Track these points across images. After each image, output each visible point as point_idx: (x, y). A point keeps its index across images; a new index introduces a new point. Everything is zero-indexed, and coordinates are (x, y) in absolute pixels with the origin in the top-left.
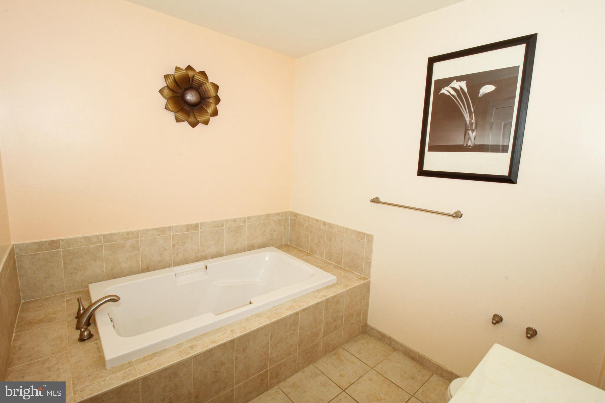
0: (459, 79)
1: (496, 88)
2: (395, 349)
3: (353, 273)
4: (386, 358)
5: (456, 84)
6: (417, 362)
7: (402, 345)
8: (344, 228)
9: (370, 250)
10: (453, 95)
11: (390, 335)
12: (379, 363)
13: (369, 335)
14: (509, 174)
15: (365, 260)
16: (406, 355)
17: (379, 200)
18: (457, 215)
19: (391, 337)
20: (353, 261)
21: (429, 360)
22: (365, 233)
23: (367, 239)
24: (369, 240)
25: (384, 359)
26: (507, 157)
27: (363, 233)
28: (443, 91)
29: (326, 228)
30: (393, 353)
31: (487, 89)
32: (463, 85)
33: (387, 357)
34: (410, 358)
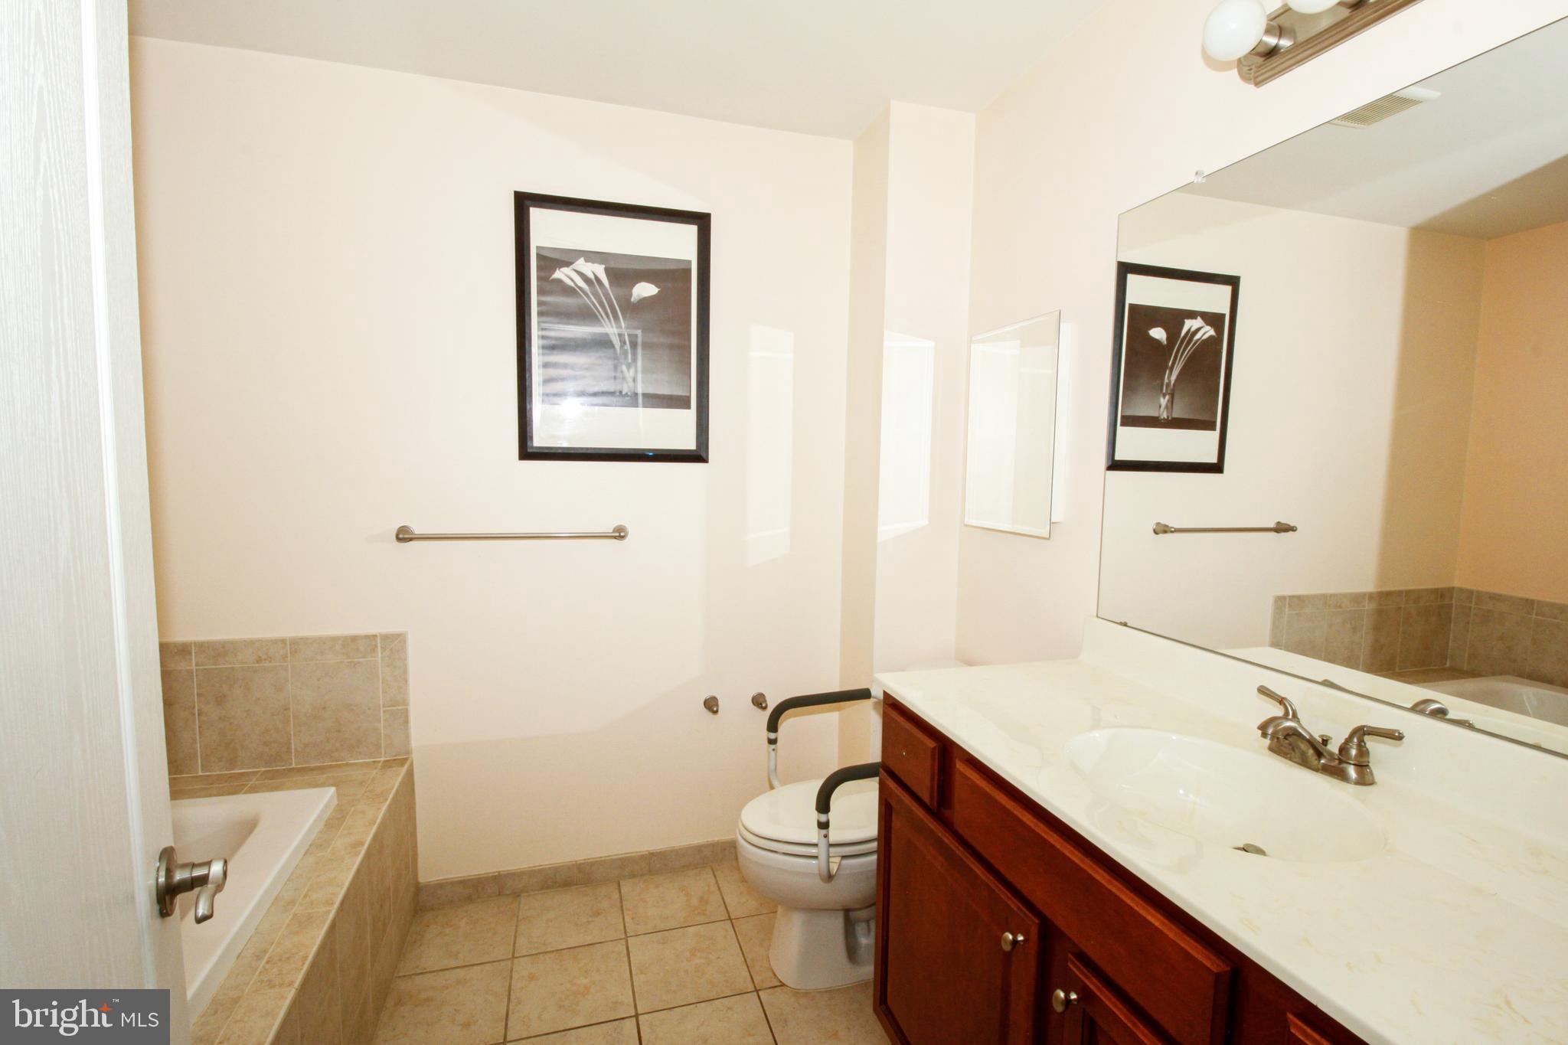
0: (592, 256)
1: (659, 291)
2: (517, 895)
3: (347, 765)
4: (517, 921)
5: (581, 264)
6: (577, 885)
7: (532, 873)
8: (283, 641)
9: (402, 678)
10: (580, 288)
11: (494, 870)
12: (515, 937)
13: (433, 909)
14: (697, 446)
15: (384, 712)
16: (548, 888)
17: (413, 534)
18: (620, 534)
19: (499, 872)
20: (339, 731)
21: (602, 861)
22: (376, 636)
23: (383, 649)
24: (391, 650)
25: (516, 926)
26: (690, 416)
27: (367, 637)
28: (558, 274)
29: (194, 662)
30: (519, 903)
31: (645, 290)
32: (599, 270)
33: (518, 917)
34: (559, 886)
